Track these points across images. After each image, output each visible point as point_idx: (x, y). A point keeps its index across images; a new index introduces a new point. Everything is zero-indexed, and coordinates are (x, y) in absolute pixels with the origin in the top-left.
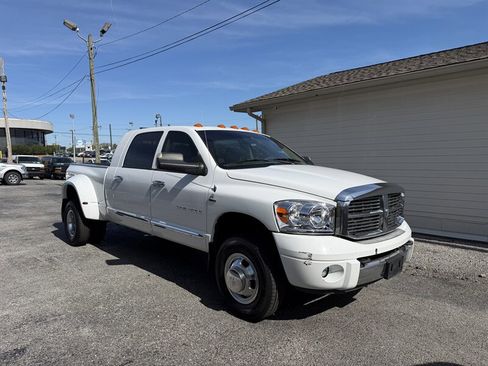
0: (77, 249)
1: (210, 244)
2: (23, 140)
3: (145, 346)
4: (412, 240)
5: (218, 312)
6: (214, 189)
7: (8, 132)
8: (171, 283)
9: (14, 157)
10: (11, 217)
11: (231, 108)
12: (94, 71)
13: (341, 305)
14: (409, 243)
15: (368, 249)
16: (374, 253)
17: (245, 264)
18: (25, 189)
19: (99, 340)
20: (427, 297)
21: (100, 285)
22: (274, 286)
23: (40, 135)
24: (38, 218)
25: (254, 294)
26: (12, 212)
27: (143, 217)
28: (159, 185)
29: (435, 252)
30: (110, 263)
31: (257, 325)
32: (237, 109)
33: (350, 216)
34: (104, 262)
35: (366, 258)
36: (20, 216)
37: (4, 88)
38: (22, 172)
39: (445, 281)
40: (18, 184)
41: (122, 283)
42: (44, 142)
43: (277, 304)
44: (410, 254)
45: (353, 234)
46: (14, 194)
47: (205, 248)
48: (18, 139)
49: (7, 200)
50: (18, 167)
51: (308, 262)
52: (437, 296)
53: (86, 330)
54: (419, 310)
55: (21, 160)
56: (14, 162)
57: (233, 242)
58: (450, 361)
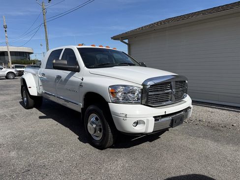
0: (27, 110)
1: (82, 109)
2: (19, 57)
3: (40, 162)
4: (191, 106)
5: (85, 144)
6: (82, 80)
7: (9, 53)
8: (67, 128)
9: (13, 66)
10: (3, 95)
11: (112, 38)
12: (46, 21)
13: (151, 141)
14: (189, 108)
15: (160, 111)
16: (164, 114)
17: (97, 119)
18: (16, 81)
19: (17, 158)
20: (199, 137)
21: (31, 129)
22: (110, 131)
23: (27, 55)
24: (16, 95)
25: (101, 135)
26: (5, 92)
27: (54, 95)
28: (59, 77)
29: (212, 112)
30: (41, 117)
31: (103, 151)
32: (115, 38)
33: (150, 93)
34: (38, 117)
35: (159, 116)
36: (8, 94)
37: (6, 31)
38: (15, 73)
39: (212, 128)
40: (14, 79)
41: (42, 128)
42: (29, 58)
43: (112, 139)
44: (190, 114)
45: (153, 103)
46: (10, 83)
47: (80, 111)
48: (17, 57)
49: (5, 86)
50: (13, 70)
51: (125, 118)
52: (205, 136)
53: (14, 153)
54: (193, 144)
55: (16, 67)
56: (13, 68)
57: (91, 107)
58: (201, 173)
